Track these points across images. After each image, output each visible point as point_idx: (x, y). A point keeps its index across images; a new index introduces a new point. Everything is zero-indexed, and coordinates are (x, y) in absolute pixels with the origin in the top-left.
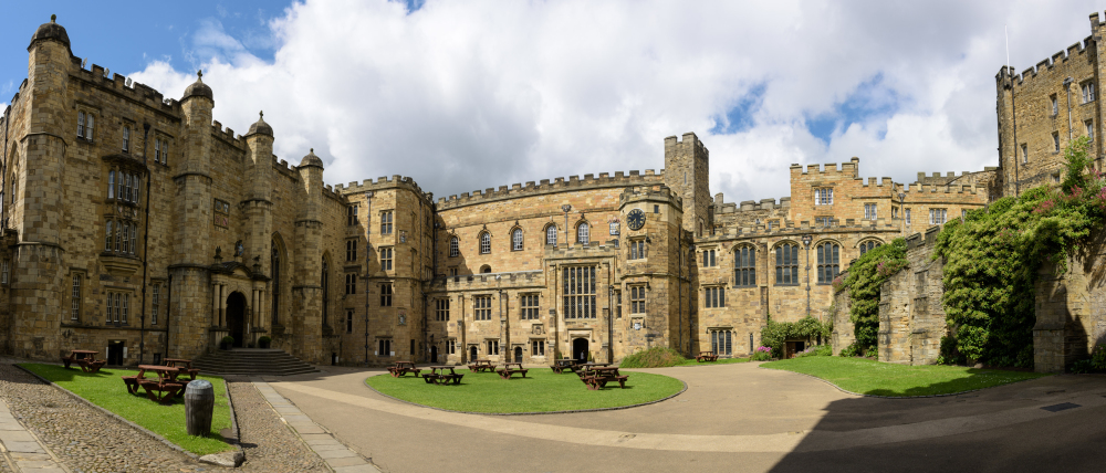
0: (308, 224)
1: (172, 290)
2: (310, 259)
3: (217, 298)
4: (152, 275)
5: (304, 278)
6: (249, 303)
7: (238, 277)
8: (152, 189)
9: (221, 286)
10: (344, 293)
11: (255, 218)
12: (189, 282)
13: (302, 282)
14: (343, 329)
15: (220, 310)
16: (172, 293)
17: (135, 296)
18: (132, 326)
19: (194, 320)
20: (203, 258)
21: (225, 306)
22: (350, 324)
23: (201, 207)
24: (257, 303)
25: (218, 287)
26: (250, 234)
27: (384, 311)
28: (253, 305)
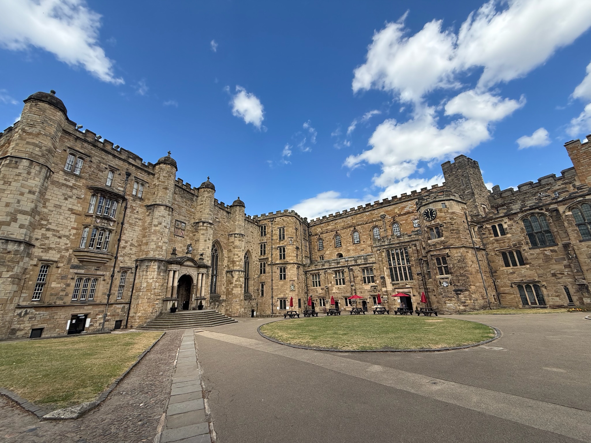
0: (236, 236)
1: (137, 274)
2: (237, 255)
3: (171, 279)
4: (121, 265)
5: (233, 266)
6: (195, 282)
7: (188, 266)
8: (128, 211)
9: (175, 272)
10: (259, 273)
11: (202, 232)
12: (150, 269)
13: (232, 268)
14: (258, 295)
15: (173, 287)
16: (137, 277)
17: (104, 280)
18: (98, 302)
19: (151, 294)
20: (163, 255)
21: (176, 284)
22: (262, 291)
23: (164, 224)
24: (200, 281)
25: (172, 273)
26: (198, 241)
27: (282, 283)
28: (197, 282)
